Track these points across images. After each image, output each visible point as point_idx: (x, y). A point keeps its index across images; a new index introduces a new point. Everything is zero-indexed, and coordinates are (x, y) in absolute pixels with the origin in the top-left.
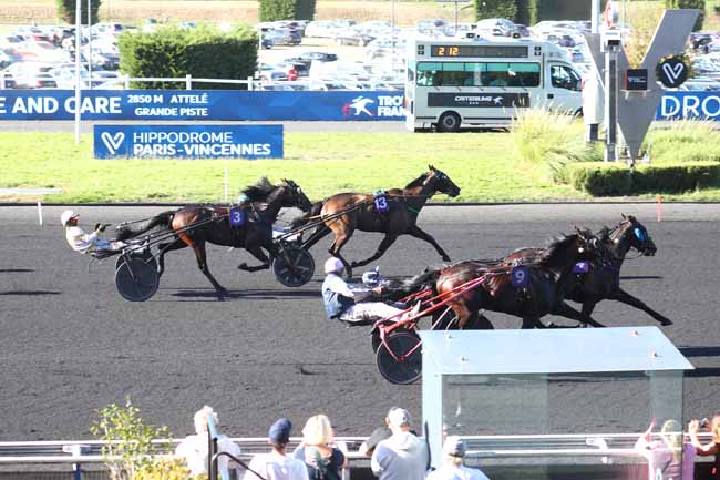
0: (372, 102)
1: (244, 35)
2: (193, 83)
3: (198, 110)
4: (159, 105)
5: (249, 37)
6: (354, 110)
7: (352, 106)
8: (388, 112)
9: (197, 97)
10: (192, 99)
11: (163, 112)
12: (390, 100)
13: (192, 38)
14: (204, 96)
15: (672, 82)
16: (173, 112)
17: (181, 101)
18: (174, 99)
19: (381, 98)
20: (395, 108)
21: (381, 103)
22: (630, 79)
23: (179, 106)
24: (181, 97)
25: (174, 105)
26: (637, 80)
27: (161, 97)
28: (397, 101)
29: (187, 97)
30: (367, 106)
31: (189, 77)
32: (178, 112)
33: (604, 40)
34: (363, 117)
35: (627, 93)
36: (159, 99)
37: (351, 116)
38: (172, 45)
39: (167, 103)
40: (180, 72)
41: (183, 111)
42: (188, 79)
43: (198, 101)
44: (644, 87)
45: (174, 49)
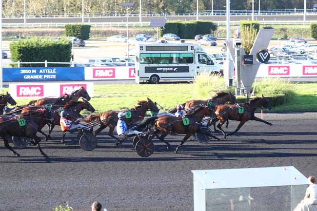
1: (65, 43)
2: (48, 64)
3: (52, 76)
4: (34, 74)
5: (67, 43)
9: (51, 70)
10: (49, 71)
11: (36, 77)
13: (42, 44)
14: (54, 70)
15: (264, 60)
16: (40, 77)
17: (44, 72)
18: (41, 71)
22: (246, 60)
23: (43, 74)
24: (44, 70)
25: (41, 74)
26: (248, 60)
27: (35, 70)
29: (47, 70)
31: (46, 61)
32: (43, 77)
33: (234, 43)
35: (245, 65)
36: (34, 71)
38: (34, 47)
39: (38, 73)
41: (45, 76)
43: (51, 72)
44: (251, 63)
45: (35, 49)
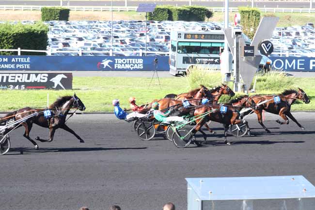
0: (111, 61)
1: (41, 28)
2: (21, 52)
3: (25, 65)
4: (5, 63)
5: (44, 29)
6: (103, 65)
7: (102, 63)
8: (119, 67)
9: (25, 59)
10: (22, 60)
11: (7, 66)
12: (120, 61)
13: (15, 30)
14: (28, 59)
15: (266, 53)
16: (13, 66)
17: (17, 61)
18: (13, 60)
19: (116, 60)
20: (123, 65)
21: (116, 62)
22: (246, 51)
23: (16, 63)
24: (17, 59)
25: (13, 63)
26: (249, 51)
27: (7, 59)
28: (124, 61)
29: (20, 59)
30: (109, 64)
31: (19, 49)
32: (15, 66)
33: (234, 32)
34: (107, 69)
35: (244, 57)
36: (6, 60)
37: (101, 68)
38: (6, 33)
39: (10, 62)
40: (10, 46)
41: (18, 66)
42: (19, 50)
43: (25, 61)
44: (252, 55)
45: (7, 35)
